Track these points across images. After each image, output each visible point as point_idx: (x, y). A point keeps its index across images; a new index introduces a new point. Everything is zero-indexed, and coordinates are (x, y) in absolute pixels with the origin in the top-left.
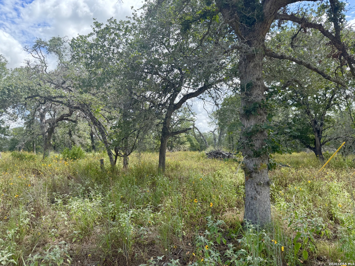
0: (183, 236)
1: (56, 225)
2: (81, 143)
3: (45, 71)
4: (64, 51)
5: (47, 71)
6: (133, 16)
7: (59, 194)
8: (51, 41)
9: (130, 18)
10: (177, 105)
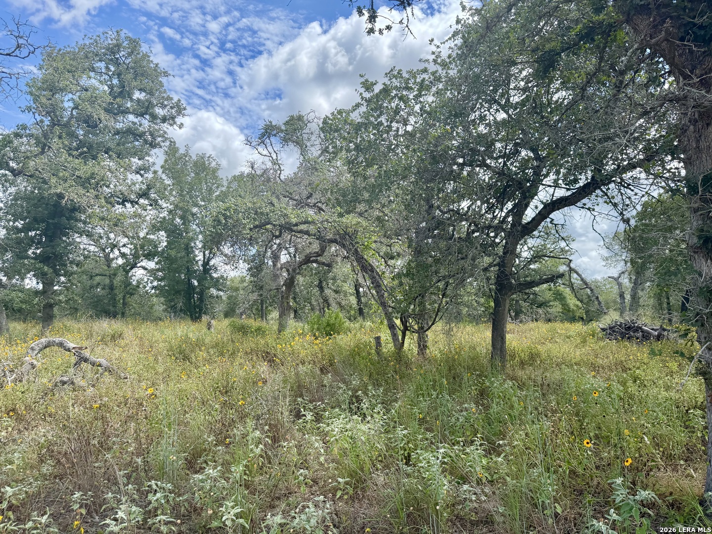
0: (556, 515)
1: (306, 461)
2: (339, 304)
3: (279, 177)
4: (309, 139)
5: (282, 177)
6: (433, 57)
7: (307, 400)
8: (286, 123)
9: (427, 61)
10: (530, 226)
